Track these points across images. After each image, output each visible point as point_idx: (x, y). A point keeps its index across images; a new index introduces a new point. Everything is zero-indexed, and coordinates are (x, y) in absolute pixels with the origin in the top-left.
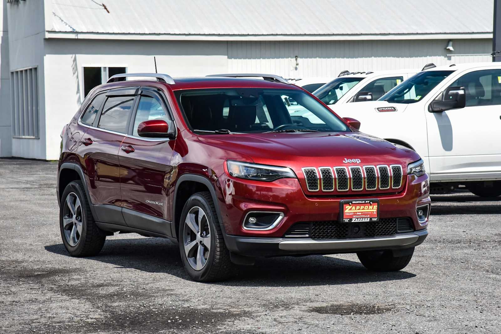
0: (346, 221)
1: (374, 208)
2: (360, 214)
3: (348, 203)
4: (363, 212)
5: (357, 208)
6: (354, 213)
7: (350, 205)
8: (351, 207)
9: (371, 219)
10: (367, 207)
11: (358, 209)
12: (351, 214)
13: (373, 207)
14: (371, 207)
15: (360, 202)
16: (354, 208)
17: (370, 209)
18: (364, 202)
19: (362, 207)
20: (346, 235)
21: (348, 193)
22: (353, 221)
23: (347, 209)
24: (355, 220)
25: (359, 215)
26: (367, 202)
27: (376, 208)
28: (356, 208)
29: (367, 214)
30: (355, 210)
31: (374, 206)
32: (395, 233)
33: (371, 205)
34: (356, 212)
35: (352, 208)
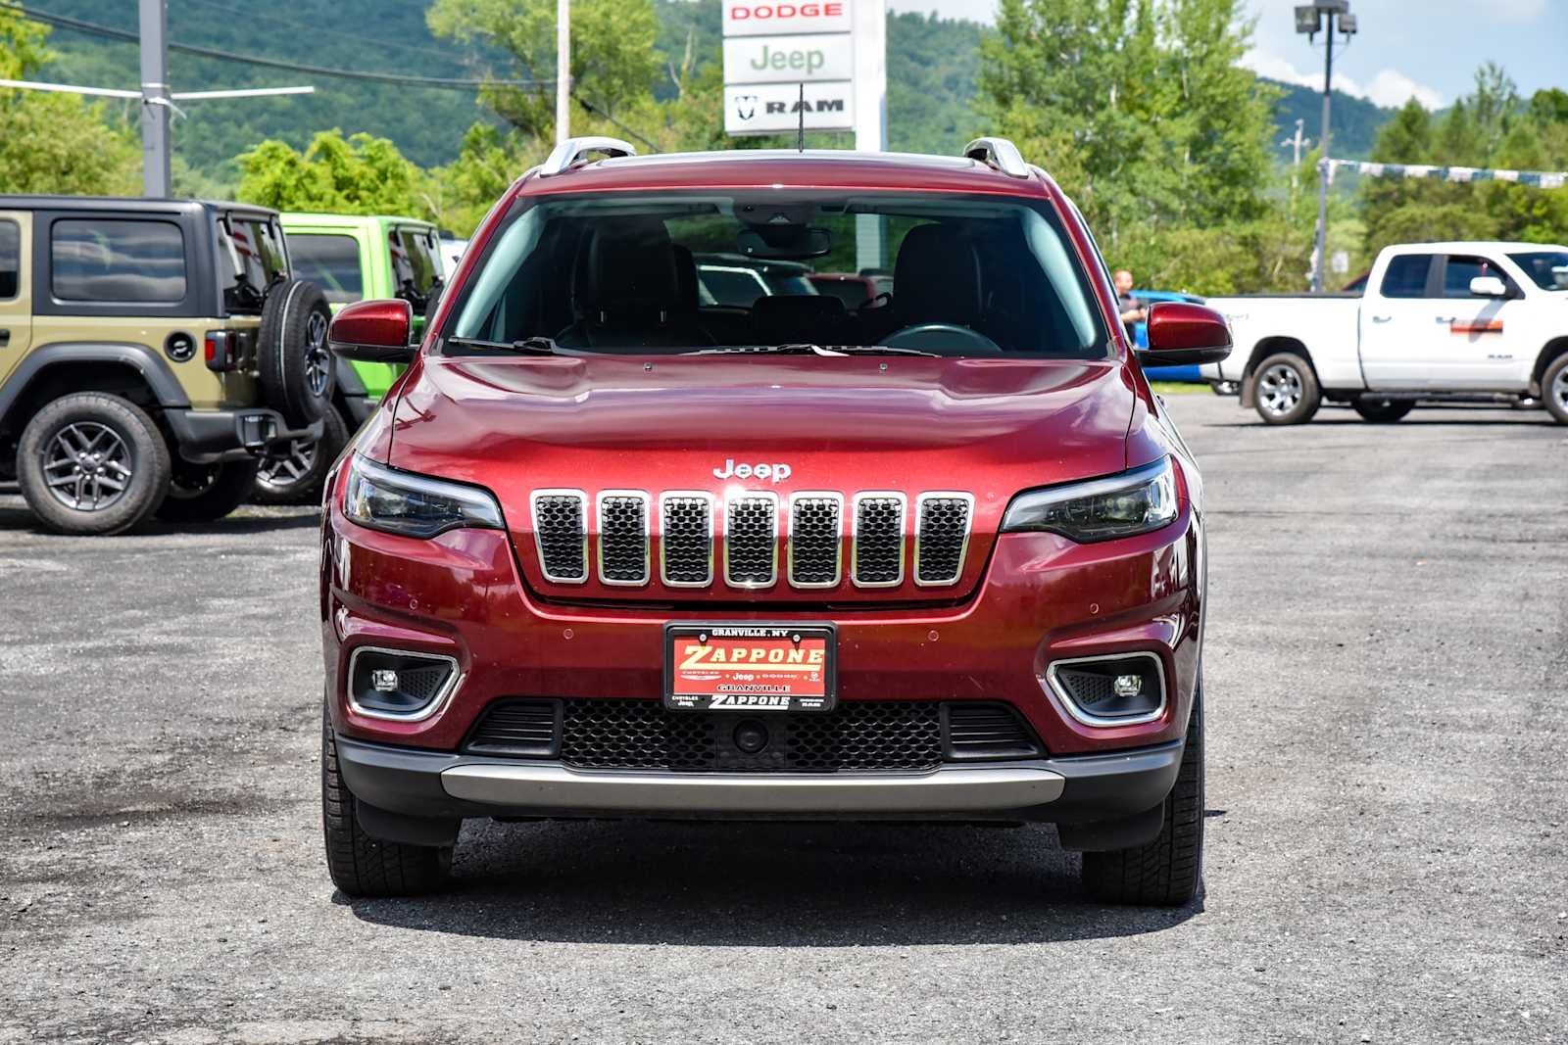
0: (681, 703)
1: (811, 659)
2: (750, 677)
3: (692, 635)
4: (761, 672)
5: (735, 656)
6: (722, 672)
7: (703, 644)
8: (708, 649)
9: (794, 700)
10: (781, 652)
11: (740, 661)
12: (708, 678)
13: (806, 657)
14: (796, 655)
15: (748, 632)
16: (721, 653)
17: (795, 663)
18: (763, 632)
19: (758, 653)
20: (710, 756)
21: (712, 596)
22: (712, 706)
23: (689, 656)
24: (724, 703)
25: (743, 682)
26: (776, 633)
27: (820, 660)
28: (729, 655)
29: (781, 682)
30: (728, 661)
31: (813, 653)
32: (939, 759)
33: (797, 646)
34: (733, 673)
35: (711, 654)
